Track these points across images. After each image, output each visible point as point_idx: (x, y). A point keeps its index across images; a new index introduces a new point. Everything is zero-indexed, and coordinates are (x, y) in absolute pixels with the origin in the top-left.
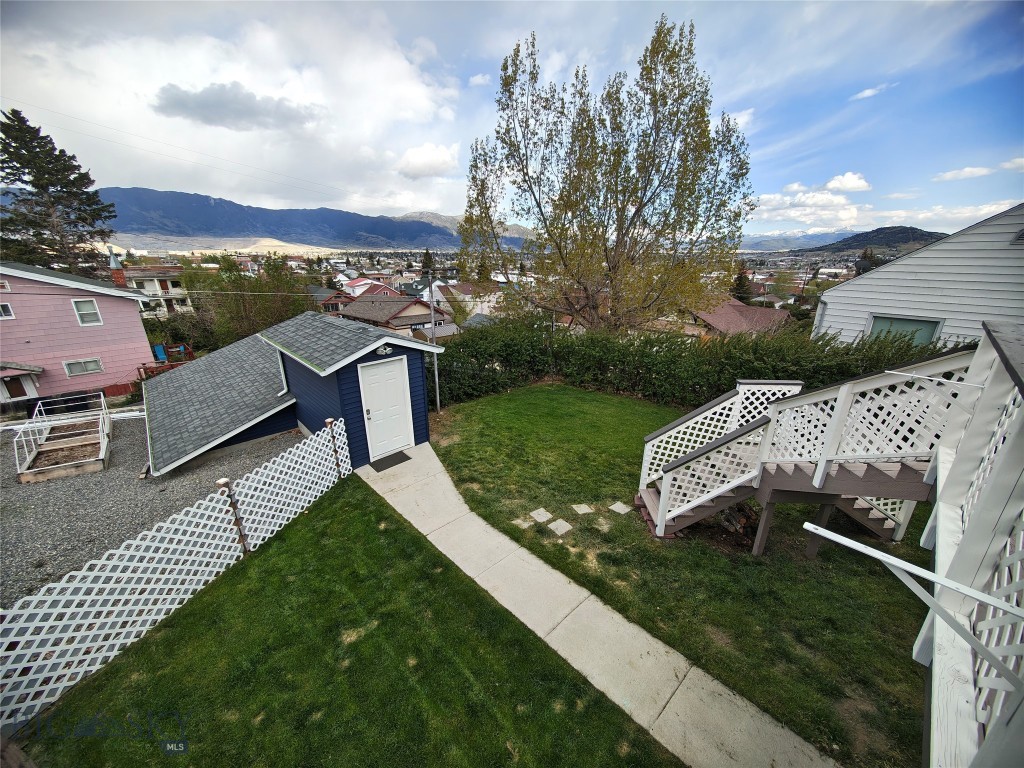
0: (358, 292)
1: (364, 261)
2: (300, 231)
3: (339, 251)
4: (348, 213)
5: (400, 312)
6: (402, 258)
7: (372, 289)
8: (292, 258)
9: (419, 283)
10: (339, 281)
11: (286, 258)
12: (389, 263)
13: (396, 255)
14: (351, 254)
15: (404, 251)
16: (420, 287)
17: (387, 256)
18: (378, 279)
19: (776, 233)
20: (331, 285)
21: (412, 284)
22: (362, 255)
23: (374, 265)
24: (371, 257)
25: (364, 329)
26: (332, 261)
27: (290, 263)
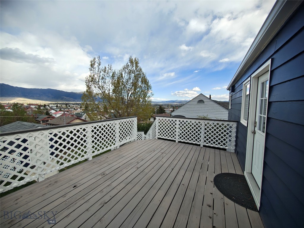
0: (58, 116)
1: (64, 106)
2: (38, 95)
3: (54, 102)
4: (59, 91)
5: (71, 122)
6: (79, 105)
7: (64, 114)
8: (33, 105)
9: (83, 113)
10: (51, 112)
11: (30, 105)
12: (74, 106)
13: (77, 104)
14: (59, 104)
15: (80, 103)
16: (83, 114)
17: (73, 104)
18: (68, 112)
19: (184, 100)
20: (48, 113)
21: (80, 113)
22: (63, 104)
23: (67, 107)
24: (66, 104)
25: (34, 125)
26: (50, 106)
27: (31, 106)
